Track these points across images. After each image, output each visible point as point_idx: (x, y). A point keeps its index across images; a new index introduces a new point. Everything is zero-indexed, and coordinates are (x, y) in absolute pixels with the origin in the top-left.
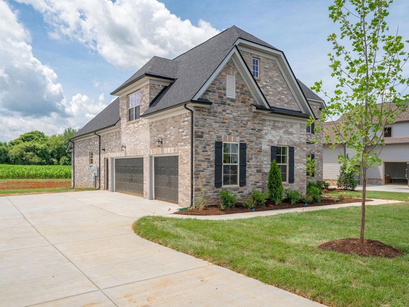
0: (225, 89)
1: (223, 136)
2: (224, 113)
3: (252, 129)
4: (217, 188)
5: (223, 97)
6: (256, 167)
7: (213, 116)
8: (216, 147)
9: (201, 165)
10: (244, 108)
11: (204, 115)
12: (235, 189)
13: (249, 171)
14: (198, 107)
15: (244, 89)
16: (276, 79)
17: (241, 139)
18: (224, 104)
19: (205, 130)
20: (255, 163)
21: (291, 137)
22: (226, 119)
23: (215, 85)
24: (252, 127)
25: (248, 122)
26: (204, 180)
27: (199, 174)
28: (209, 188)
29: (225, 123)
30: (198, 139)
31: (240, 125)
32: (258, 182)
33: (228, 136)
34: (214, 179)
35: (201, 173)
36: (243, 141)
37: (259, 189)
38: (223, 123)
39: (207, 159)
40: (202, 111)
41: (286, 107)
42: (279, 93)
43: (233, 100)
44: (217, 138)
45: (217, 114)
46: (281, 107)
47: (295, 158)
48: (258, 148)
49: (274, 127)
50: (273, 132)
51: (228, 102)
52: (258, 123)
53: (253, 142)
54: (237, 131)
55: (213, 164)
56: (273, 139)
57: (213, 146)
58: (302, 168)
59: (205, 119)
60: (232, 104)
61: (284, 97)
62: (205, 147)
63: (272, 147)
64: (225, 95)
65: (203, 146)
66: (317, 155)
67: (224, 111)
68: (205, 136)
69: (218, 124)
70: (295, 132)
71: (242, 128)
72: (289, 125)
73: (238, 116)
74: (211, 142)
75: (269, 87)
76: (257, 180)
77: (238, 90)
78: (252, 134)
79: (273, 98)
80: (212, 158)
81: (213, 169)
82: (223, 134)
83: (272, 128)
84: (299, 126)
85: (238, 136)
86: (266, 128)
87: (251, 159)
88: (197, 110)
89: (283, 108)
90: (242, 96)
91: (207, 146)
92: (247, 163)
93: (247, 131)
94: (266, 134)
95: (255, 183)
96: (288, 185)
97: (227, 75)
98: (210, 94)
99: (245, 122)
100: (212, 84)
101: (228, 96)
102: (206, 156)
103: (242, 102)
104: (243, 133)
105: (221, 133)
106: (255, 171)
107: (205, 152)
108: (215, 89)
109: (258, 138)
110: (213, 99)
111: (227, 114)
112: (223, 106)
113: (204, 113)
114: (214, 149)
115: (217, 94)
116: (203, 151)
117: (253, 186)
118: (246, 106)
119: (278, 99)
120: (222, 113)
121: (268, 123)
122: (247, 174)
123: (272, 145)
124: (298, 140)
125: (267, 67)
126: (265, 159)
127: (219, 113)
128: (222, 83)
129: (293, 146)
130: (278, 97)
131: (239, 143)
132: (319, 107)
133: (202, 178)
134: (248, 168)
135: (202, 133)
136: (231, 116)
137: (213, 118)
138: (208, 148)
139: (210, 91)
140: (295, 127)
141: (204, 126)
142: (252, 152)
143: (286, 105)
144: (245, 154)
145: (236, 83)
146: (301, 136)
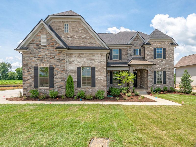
0: (40, 42)
1: (39, 64)
2: (40, 53)
3: (58, 59)
4: (36, 88)
5: (39, 46)
6: (61, 79)
7: (33, 55)
8: (34, 69)
9: (26, 78)
10: (52, 49)
11: (28, 55)
12: (47, 89)
13: (55, 81)
14: (24, 52)
15: (52, 40)
16: (81, 31)
17: (50, 65)
18: (40, 48)
19: (29, 62)
20: (60, 77)
21: (93, 62)
22: (41, 56)
23: (34, 40)
24: (58, 58)
25: (55, 56)
26: (28, 84)
27: (25, 82)
28: (31, 88)
29: (40, 57)
30: (25, 66)
31: (50, 58)
32: (62, 86)
33: (42, 64)
34: (34, 84)
35: (26, 81)
36: (52, 66)
37: (63, 90)
38: (39, 58)
39: (29, 75)
40: (27, 53)
41: (89, 45)
42: (83, 38)
43: (45, 46)
44: (35, 65)
45: (35, 54)
46: (85, 46)
47: (96, 73)
48: (62, 69)
49: (79, 57)
50: (79, 60)
51: (42, 47)
52: (62, 56)
53: (58, 66)
54: (48, 61)
55: (33, 77)
56: (79, 64)
57: (33, 69)
58: (103, 79)
59: (29, 57)
60: (45, 48)
61: (87, 40)
62: (29, 70)
63: (77, 68)
64: (40, 44)
65: (27, 69)
66: (168, 72)
67: (40, 52)
68: (29, 65)
69: (36, 59)
70: (97, 59)
71: (51, 59)
72: (91, 55)
73: (49, 54)
74: (32, 67)
75: (75, 37)
76: (62, 85)
77: (48, 41)
78: (58, 62)
79: (78, 42)
80: (33, 74)
81: (33, 79)
82: (39, 63)
83: (77, 58)
84: (100, 55)
85: (48, 63)
86: (73, 58)
87: (58, 74)
88: (24, 53)
89: (86, 46)
90: (51, 43)
91: (30, 69)
92: (55, 77)
93: (54, 61)
94: (73, 61)
95: (60, 86)
96: (91, 88)
97: (41, 35)
98: (31, 45)
99: (53, 56)
100: (32, 40)
101: (41, 45)
102: (29, 73)
103: (51, 47)
104: (52, 62)
105: (37, 63)
106: (60, 81)
107: (29, 72)
108: (35, 42)
109: (62, 63)
110: (33, 47)
111: (42, 53)
112: (39, 50)
113: (28, 54)
114: (33, 70)
115: (35, 45)
116: (28, 71)
117: (59, 88)
118: (54, 48)
119: (83, 42)
120: (38, 53)
121: (75, 55)
122: (54, 82)
123: (78, 67)
124: (99, 63)
125: (74, 26)
126: (72, 74)
127: (37, 53)
128: (38, 39)
129: (94, 67)
130: (82, 41)
131: (49, 67)
132: (169, 43)
133: (27, 84)
134: (55, 79)
135: (27, 63)
136: (44, 54)
137: (33, 56)
138: (30, 70)
139: (31, 44)
140: (96, 56)
141: (28, 60)
142: (58, 71)
143: (89, 44)
144: (53, 72)
145: (47, 38)
146: (102, 61)
